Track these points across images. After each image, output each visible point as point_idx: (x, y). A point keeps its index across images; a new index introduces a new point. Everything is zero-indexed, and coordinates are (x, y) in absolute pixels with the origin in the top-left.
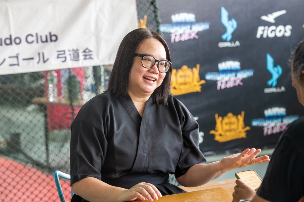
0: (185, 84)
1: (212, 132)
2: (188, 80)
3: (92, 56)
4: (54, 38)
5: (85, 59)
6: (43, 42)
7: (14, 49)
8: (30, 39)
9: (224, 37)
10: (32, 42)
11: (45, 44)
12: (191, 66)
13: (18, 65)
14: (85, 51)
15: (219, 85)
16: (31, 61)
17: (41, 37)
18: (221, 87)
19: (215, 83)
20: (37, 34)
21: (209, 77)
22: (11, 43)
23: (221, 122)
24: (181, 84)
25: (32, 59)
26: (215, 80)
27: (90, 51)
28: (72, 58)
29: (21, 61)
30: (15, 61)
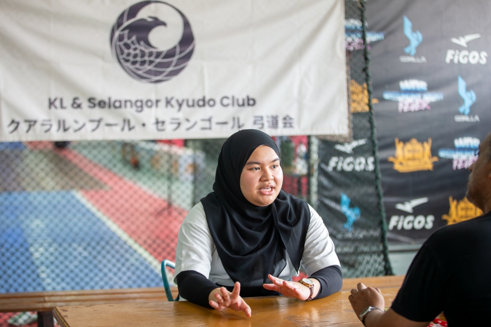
0: (413, 159)
1: (445, 217)
2: (417, 155)
3: (293, 125)
4: (251, 102)
5: (285, 127)
6: (239, 105)
7: (207, 112)
8: (225, 102)
9: (461, 109)
10: (227, 105)
11: (242, 108)
12: (422, 140)
13: (210, 128)
14: (285, 119)
15: (455, 164)
16: (225, 126)
17: (238, 100)
18: (457, 167)
19: (450, 161)
20: (233, 97)
21: (443, 154)
22: (204, 105)
23: (456, 207)
24: (409, 159)
25: (225, 123)
26: (451, 158)
27: (291, 119)
28: (271, 124)
29: (214, 126)
30: (207, 124)
